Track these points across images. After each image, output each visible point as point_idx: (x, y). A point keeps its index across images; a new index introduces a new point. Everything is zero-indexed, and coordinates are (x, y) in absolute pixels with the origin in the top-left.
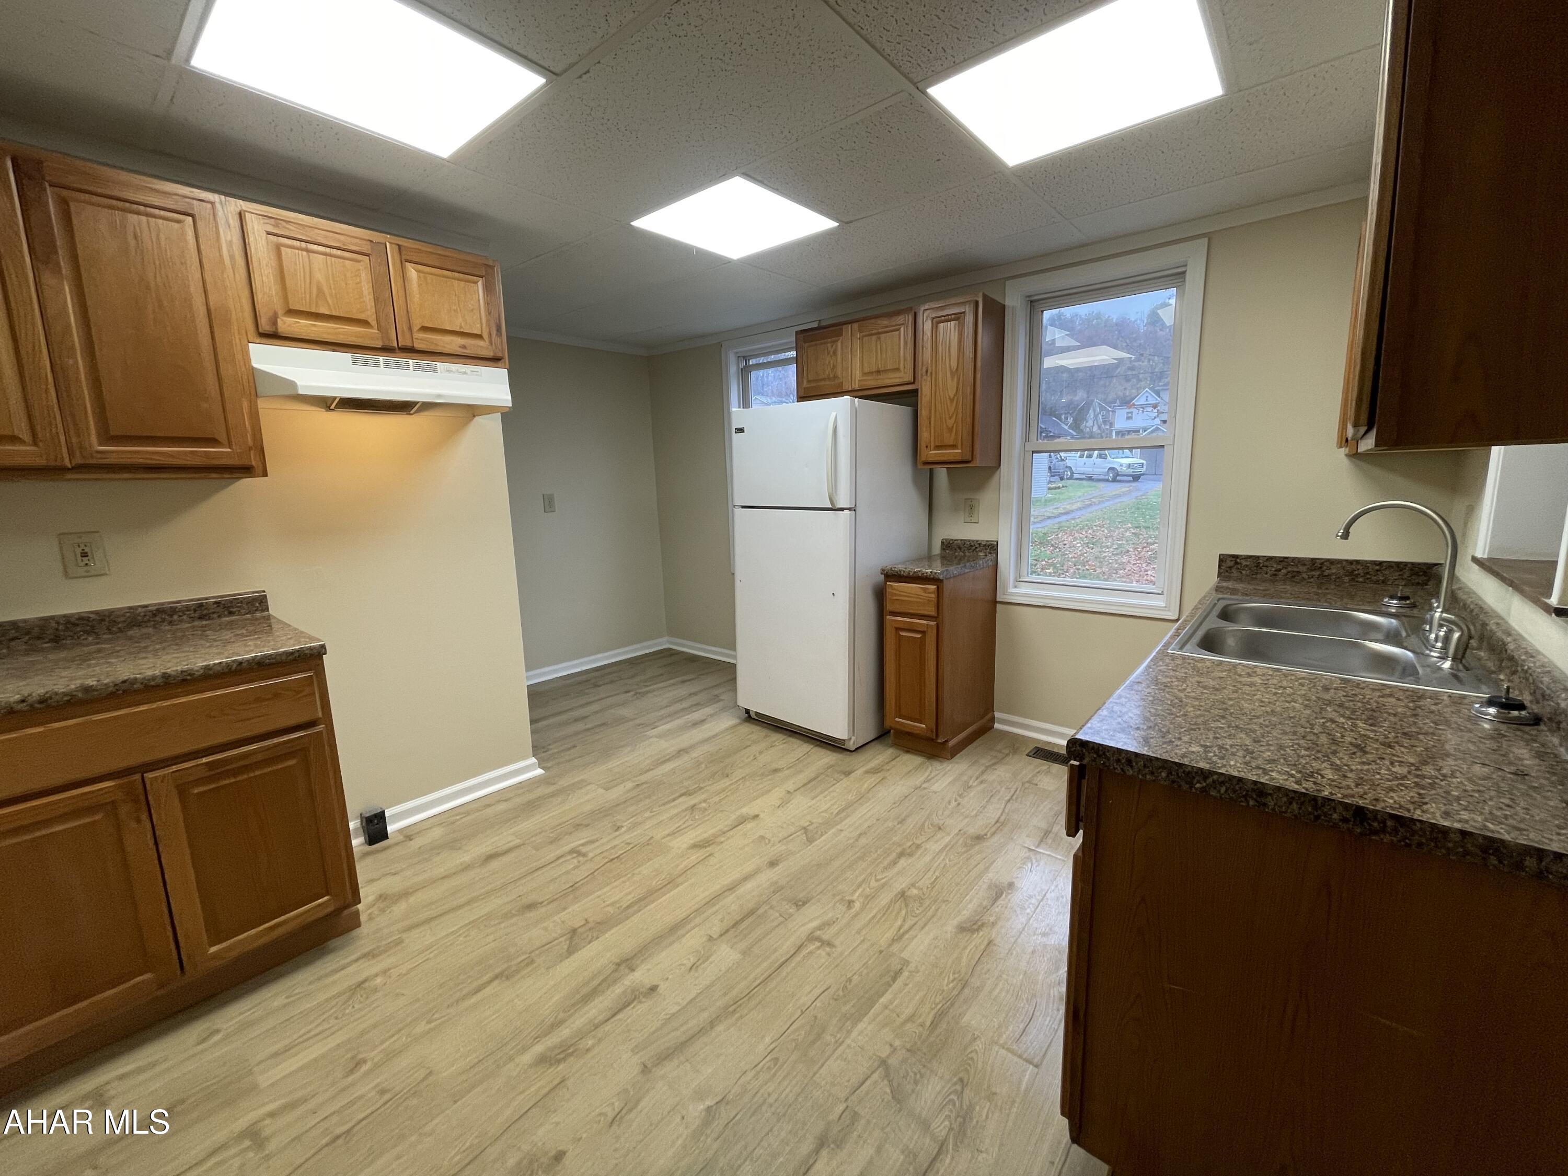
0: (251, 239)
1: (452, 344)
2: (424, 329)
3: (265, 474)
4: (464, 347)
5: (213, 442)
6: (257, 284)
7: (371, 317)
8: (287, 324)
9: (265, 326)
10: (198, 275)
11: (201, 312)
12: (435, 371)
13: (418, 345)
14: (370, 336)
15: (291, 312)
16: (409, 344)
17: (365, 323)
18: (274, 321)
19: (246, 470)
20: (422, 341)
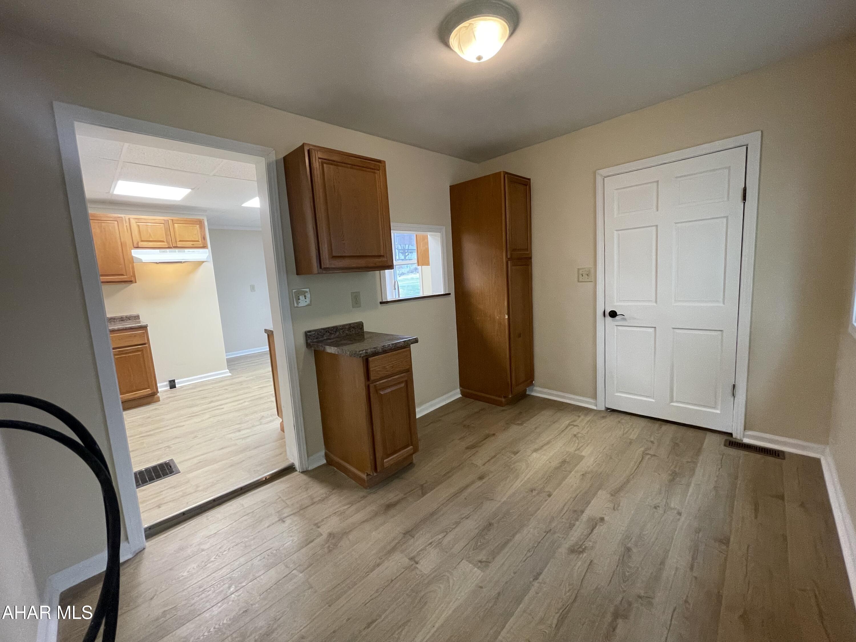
0: (132, 225)
1: (190, 244)
2: (180, 241)
3: (136, 282)
4: (193, 245)
5: (122, 275)
6: (133, 235)
7: (165, 240)
8: (141, 244)
9: (135, 246)
10: (119, 235)
11: (120, 243)
12: (184, 252)
13: (178, 246)
14: (165, 244)
15: (142, 241)
16: (175, 245)
17: (163, 241)
18: (138, 244)
19: (131, 282)
20: (179, 244)
